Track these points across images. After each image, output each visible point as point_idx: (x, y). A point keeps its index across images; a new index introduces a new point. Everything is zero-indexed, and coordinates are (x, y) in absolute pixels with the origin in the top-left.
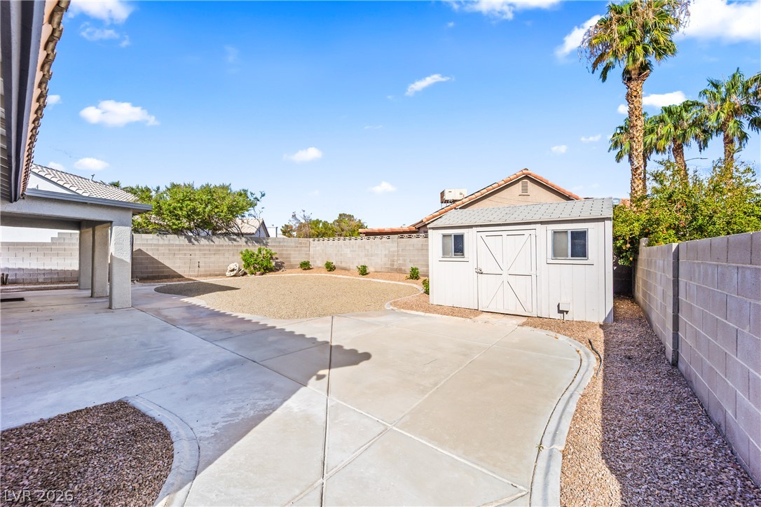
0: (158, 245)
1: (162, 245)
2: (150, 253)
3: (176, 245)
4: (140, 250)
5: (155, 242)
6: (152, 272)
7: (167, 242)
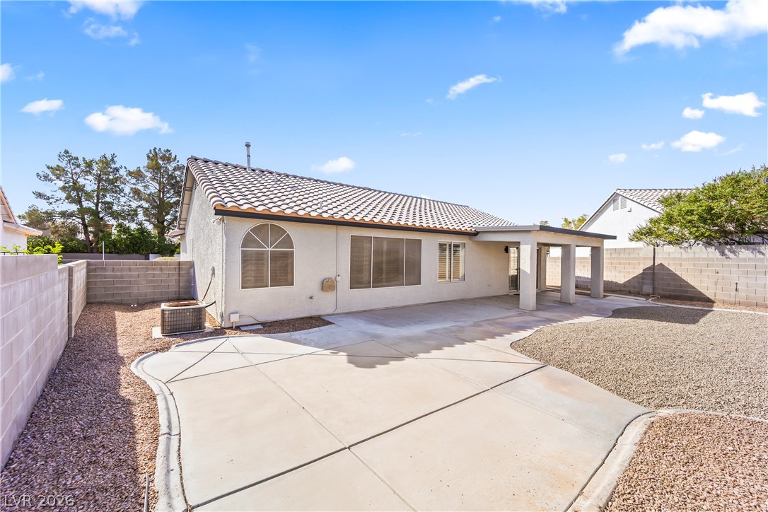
0: (681, 259)
1: (686, 260)
2: (672, 268)
3: (703, 259)
4: (661, 265)
5: (678, 256)
6: (674, 291)
7: (691, 256)
